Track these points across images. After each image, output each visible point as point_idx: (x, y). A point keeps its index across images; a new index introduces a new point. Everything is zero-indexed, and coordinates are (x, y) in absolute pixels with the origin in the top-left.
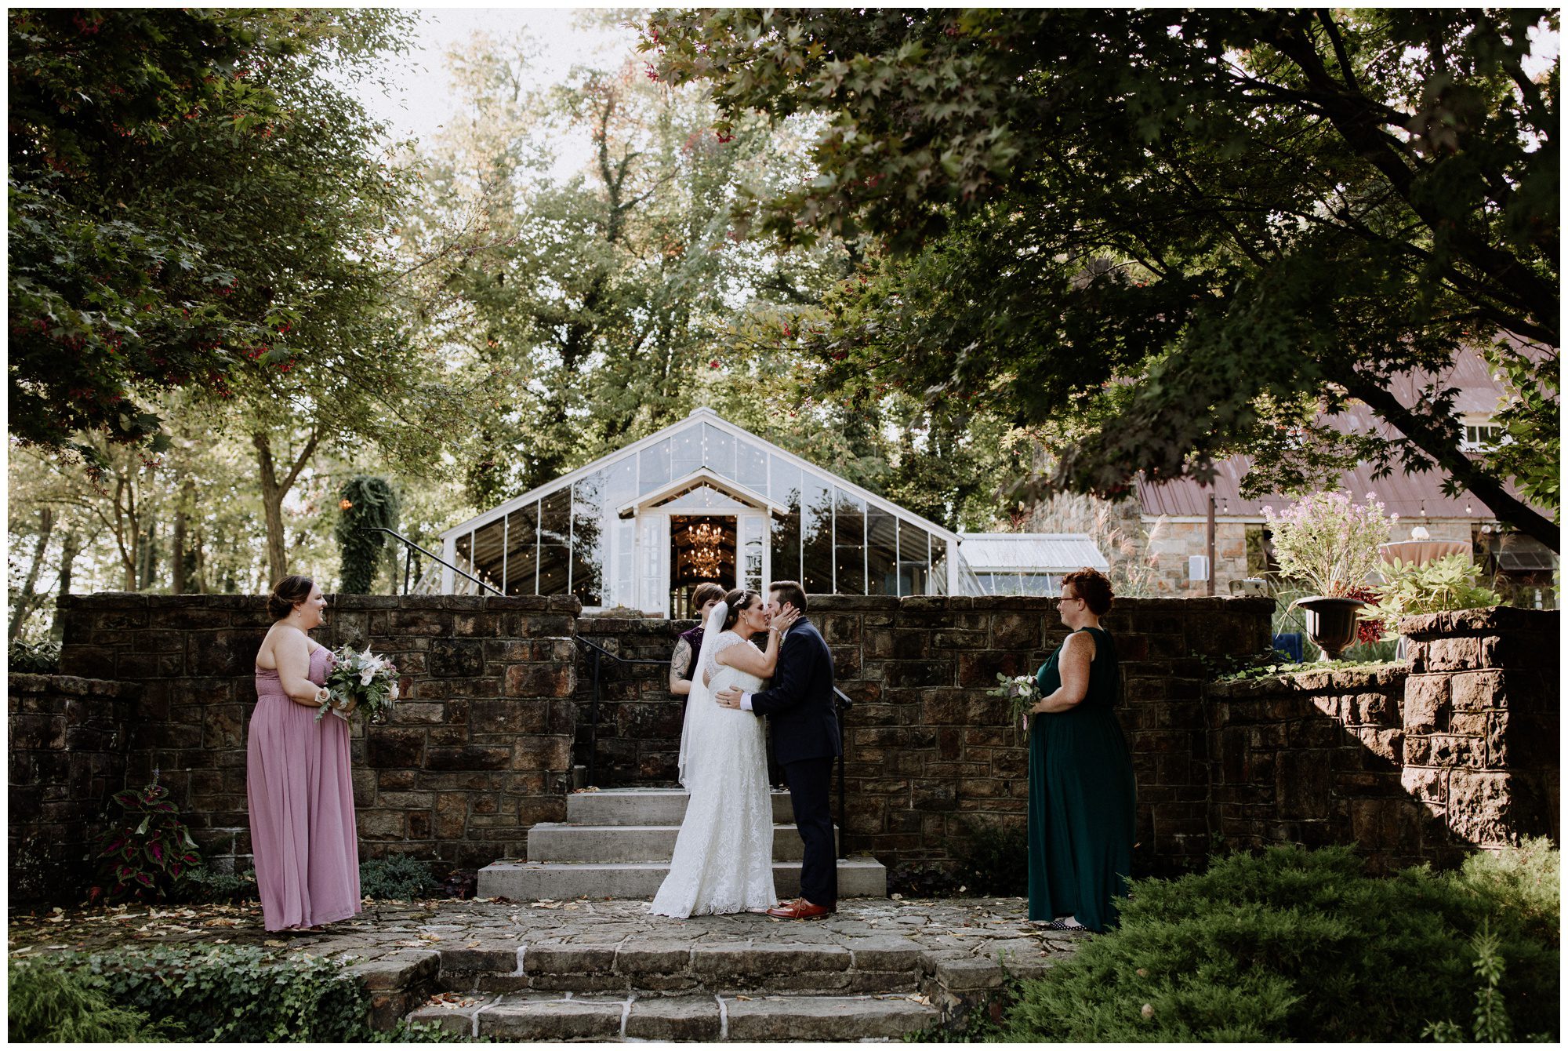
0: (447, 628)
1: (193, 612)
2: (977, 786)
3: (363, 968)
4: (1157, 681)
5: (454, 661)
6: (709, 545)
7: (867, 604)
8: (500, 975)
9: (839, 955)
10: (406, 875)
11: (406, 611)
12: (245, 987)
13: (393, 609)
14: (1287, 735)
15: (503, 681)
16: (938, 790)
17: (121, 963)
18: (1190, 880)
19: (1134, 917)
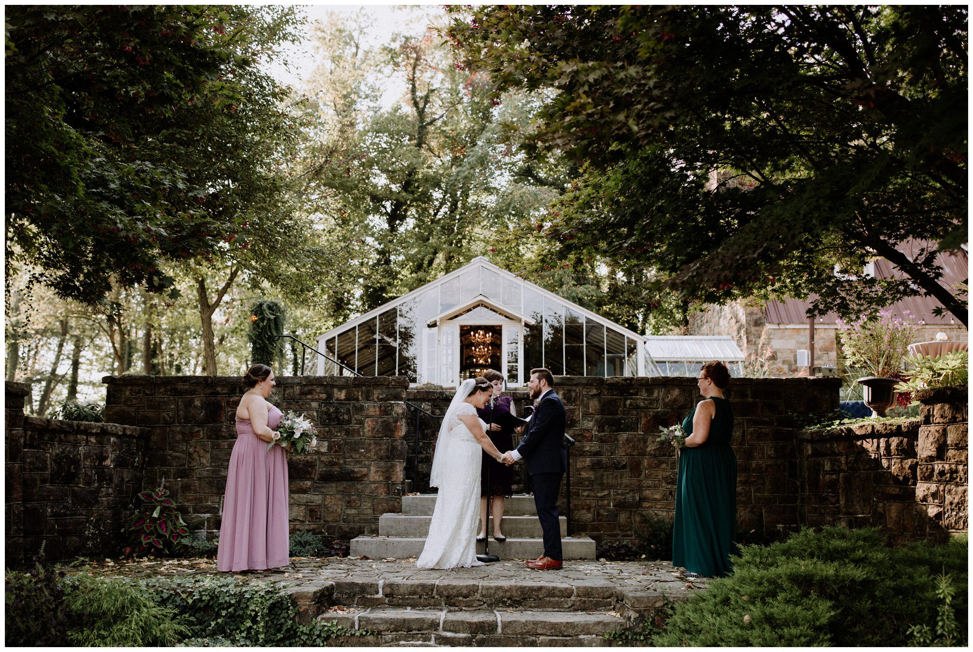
0: (330, 396)
1: (180, 386)
2: (652, 494)
3: (293, 590)
4: (766, 430)
5: (334, 415)
6: (484, 344)
7: (584, 381)
8: (369, 596)
9: (567, 589)
10: (307, 543)
11: (305, 385)
12: (227, 599)
13: (298, 384)
14: (846, 463)
15: (363, 428)
16: (628, 496)
17: (157, 585)
18: (776, 545)
19: (741, 566)
